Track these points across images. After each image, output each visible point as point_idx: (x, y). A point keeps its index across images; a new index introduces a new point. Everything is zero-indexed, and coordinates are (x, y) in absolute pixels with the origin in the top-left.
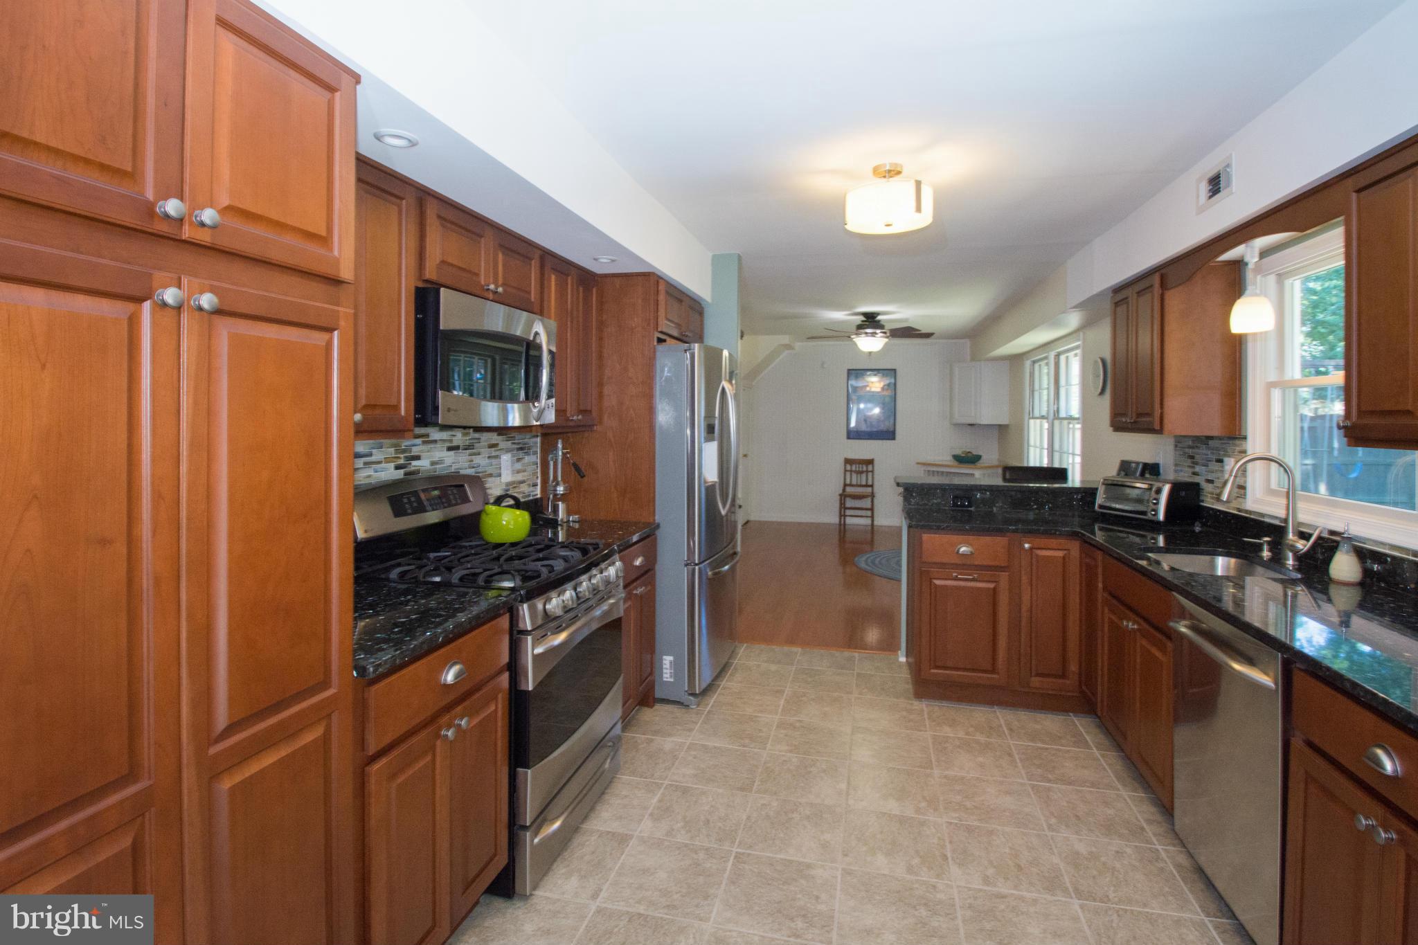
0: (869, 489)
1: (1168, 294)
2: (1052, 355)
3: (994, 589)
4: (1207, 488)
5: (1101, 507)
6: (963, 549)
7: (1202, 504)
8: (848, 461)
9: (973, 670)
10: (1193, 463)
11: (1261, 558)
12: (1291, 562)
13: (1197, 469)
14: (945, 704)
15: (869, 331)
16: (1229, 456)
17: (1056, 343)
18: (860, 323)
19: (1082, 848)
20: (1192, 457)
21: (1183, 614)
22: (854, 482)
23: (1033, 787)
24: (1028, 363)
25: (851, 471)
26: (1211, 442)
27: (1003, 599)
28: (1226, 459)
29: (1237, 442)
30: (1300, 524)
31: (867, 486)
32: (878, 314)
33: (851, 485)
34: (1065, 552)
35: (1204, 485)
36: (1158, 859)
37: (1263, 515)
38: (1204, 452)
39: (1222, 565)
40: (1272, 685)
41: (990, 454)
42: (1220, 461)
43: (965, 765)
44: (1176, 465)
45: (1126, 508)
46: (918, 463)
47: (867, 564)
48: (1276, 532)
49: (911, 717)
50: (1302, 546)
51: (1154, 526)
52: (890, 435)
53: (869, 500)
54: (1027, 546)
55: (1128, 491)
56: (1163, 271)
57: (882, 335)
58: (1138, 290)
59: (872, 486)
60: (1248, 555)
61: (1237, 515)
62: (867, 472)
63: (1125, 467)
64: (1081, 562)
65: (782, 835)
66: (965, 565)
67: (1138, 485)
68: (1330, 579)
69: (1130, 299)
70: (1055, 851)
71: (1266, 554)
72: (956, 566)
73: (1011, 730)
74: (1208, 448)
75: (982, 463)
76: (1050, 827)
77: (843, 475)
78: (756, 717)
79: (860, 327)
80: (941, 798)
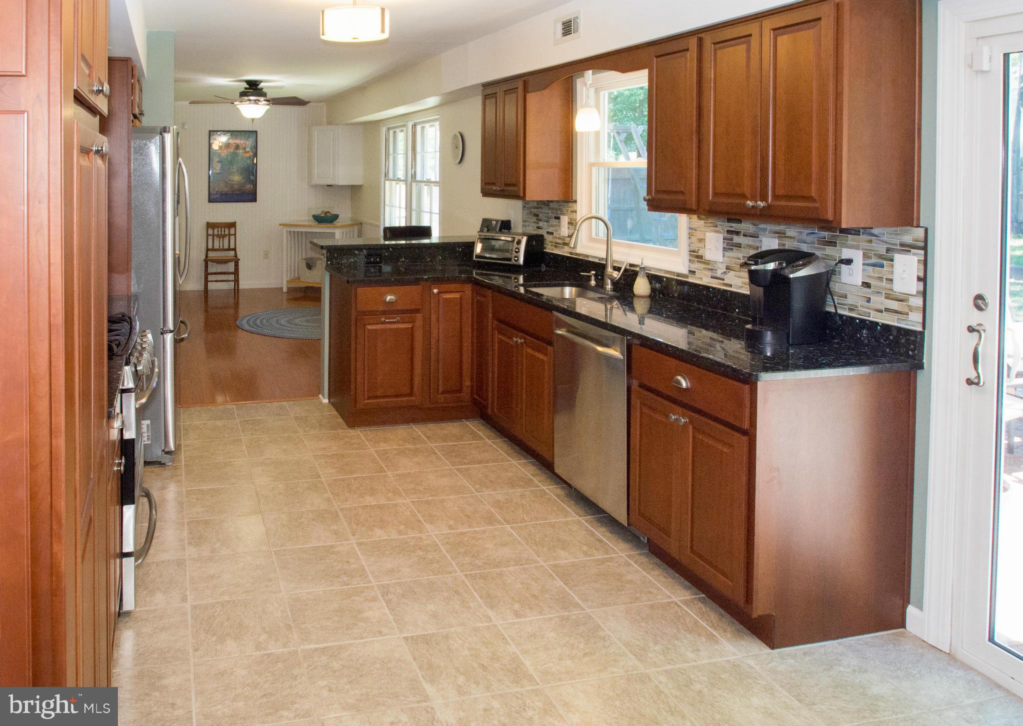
0: (232, 253)
1: (528, 95)
2: (410, 124)
3: (412, 328)
4: (548, 238)
5: (477, 256)
6: (389, 298)
7: (545, 250)
8: (209, 225)
9: (397, 396)
10: (537, 219)
11: (590, 286)
12: (609, 286)
13: (541, 224)
14: (374, 428)
15: (252, 98)
16: (564, 215)
17: (415, 115)
18: (243, 90)
19: (500, 497)
20: (537, 215)
21: (561, 324)
22: (216, 246)
23: (457, 469)
24: (384, 129)
25: (213, 235)
26: (551, 204)
27: (419, 335)
28: (562, 217)
29: (570, 204)
30: (614, 261)
31: (229, 249)
32: (261, 82)
33: (213, 250)
34: (461, 293)
35: (546, 236)
36: (545, 493)
37: (588, 256)
38: (547, 211)
39: (568, 292)
40: (622, 357)
41: (345, 214)
42: (558, 218)
43: (407, 465)
44: (524, 221)
45: (494, 256)
46: (280, 225)
47: (250, 326)
48: (599, 268)
49: (353, 441)
50: (616, 275)
51: (516, 269)
52: (250, 196)
53: (232, 264)
54: (435, 291)
55: (493, 243)
56: (525, 78)
57: (265, 102)
58: (505, 89)
59: (235, 249)
60: (582, 285)
61: (570, 257)
62: (230, 235)
63: (487, 224)
64: (473, 300)
65: (301, 534)
66: (390, 311)
67: (503, 238)
68: (634, 295)
69: (498, 95)
70: (486, 503)
71: (593, 283)
72: (384, 313)
73: (428, 437)
74: (549, 209)
75: (338, 222)
76: (477, 490)
77: (205, 240)
78: (230, 462)
79: (243, 94)
80: (401, 489)
